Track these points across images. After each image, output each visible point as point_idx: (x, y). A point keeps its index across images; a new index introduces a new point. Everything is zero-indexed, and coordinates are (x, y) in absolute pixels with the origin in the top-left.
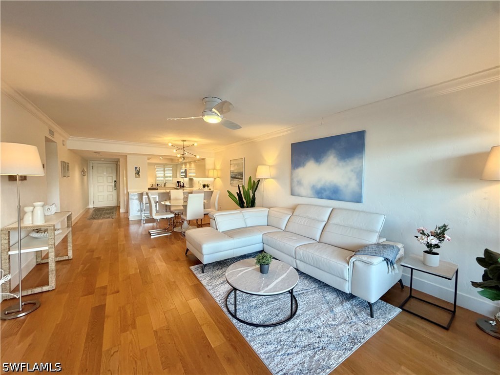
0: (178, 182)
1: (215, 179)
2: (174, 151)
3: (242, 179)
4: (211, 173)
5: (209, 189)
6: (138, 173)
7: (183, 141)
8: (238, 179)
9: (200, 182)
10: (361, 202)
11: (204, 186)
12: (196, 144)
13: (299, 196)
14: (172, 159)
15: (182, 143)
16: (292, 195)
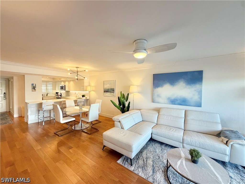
0: (57, 93)
1: (89, 92)
2: (69, 74)
3: (114, 92)
4: (89, 88)
5: (86, 98)
6: (34, 88)
7: (77, 68)
8: (111, 92)
9: (77, 93)
10: (201, 107)
11: (83, 96)
12: (87, 70)
13: (158, 103)
14: (53, 79)
15: (76, 69)
16: (153, 102)
